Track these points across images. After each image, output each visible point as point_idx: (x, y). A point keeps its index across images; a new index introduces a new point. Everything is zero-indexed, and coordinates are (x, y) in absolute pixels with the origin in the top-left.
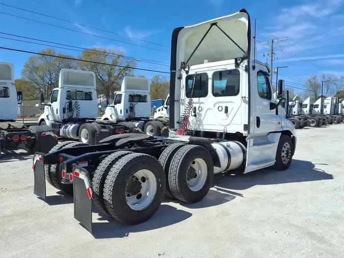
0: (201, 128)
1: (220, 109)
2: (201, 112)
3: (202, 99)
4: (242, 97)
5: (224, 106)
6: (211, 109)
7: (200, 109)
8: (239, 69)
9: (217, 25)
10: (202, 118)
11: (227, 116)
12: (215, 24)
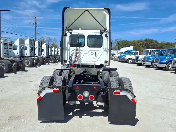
0: (80, 63)
1: (92, 53)
2: (80, 55)
3: (81, 48)
4: (104, 48)
5: (94, 52)
6: (87, 53)
7: (80, 53)
8: (102, 35)
9: (88, 12)
10: (81, 58)
11: (96, 57)
12: (87, 11)
